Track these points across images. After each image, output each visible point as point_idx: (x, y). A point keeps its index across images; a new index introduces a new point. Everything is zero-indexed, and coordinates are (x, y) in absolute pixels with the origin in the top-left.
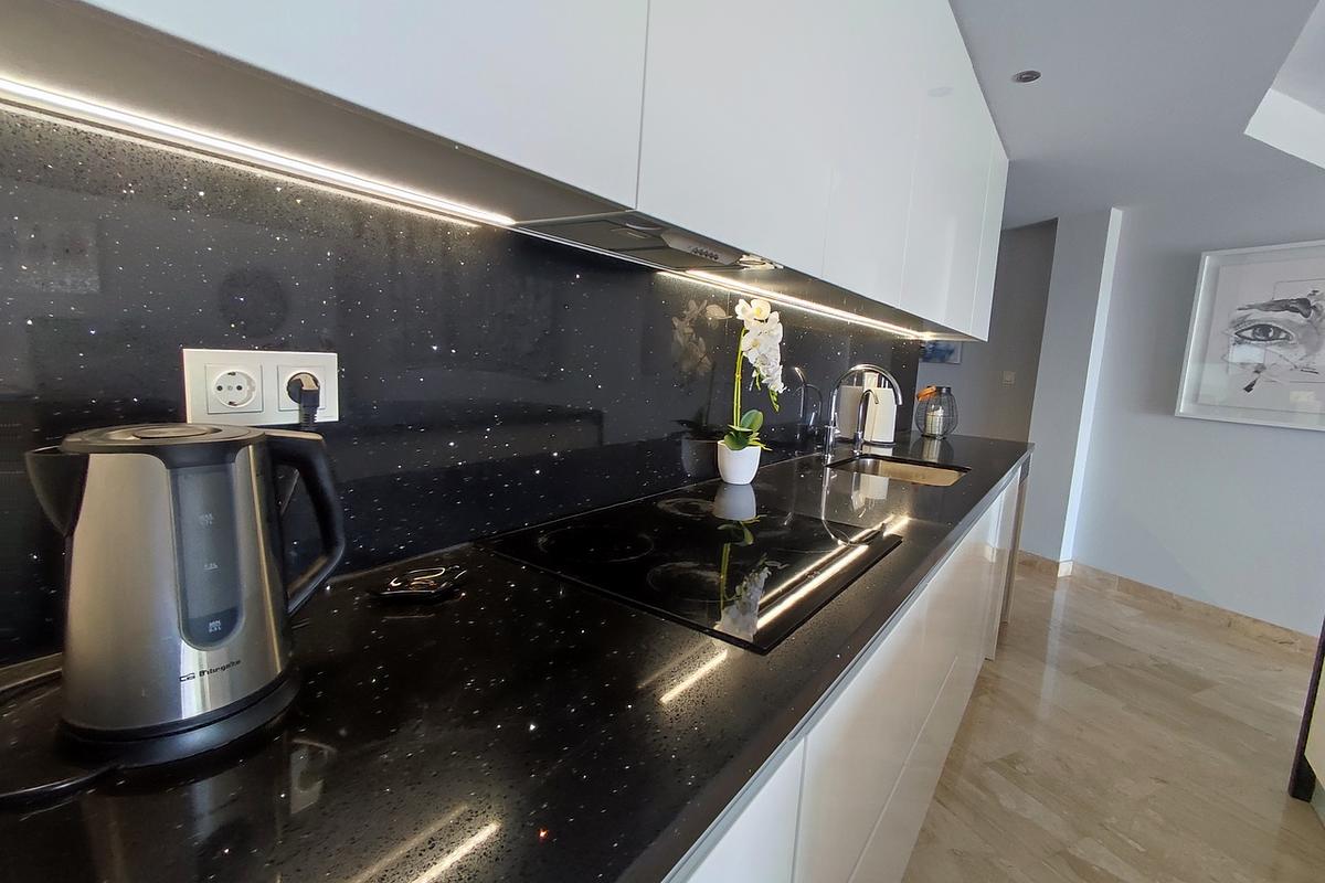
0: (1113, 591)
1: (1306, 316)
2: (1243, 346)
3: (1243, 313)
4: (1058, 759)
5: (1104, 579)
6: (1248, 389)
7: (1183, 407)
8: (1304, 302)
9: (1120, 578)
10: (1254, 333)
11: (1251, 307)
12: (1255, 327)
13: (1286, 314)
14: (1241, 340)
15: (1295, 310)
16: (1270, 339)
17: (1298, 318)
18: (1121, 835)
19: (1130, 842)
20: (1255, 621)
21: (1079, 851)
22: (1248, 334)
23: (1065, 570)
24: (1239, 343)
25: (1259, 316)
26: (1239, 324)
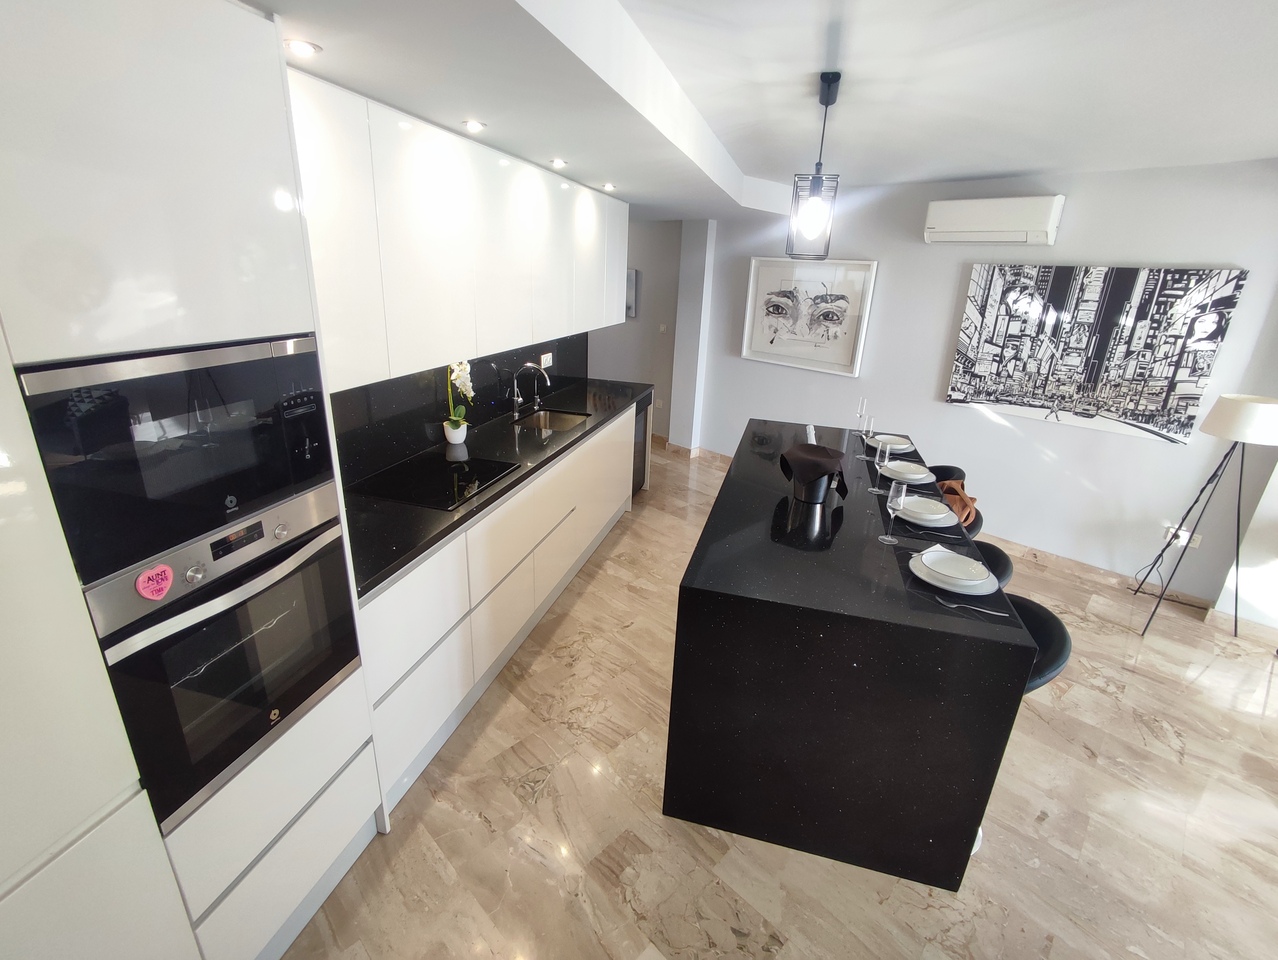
1: (793, 301)
2: (770, 317)
3: (770, 296)
5: (714, 456)
6: (772, 342)
8: (790, 293)
10: (773, 309)
11: (772, 293)
12: (773, 306)
13: (784, 300)
15: (789, 298)
16: (780, 314)
17: (790, 302)
22: (771, 309)
23: (694, 454)
24: (768, 314)
25: (776, 299)
26: (768, 302)
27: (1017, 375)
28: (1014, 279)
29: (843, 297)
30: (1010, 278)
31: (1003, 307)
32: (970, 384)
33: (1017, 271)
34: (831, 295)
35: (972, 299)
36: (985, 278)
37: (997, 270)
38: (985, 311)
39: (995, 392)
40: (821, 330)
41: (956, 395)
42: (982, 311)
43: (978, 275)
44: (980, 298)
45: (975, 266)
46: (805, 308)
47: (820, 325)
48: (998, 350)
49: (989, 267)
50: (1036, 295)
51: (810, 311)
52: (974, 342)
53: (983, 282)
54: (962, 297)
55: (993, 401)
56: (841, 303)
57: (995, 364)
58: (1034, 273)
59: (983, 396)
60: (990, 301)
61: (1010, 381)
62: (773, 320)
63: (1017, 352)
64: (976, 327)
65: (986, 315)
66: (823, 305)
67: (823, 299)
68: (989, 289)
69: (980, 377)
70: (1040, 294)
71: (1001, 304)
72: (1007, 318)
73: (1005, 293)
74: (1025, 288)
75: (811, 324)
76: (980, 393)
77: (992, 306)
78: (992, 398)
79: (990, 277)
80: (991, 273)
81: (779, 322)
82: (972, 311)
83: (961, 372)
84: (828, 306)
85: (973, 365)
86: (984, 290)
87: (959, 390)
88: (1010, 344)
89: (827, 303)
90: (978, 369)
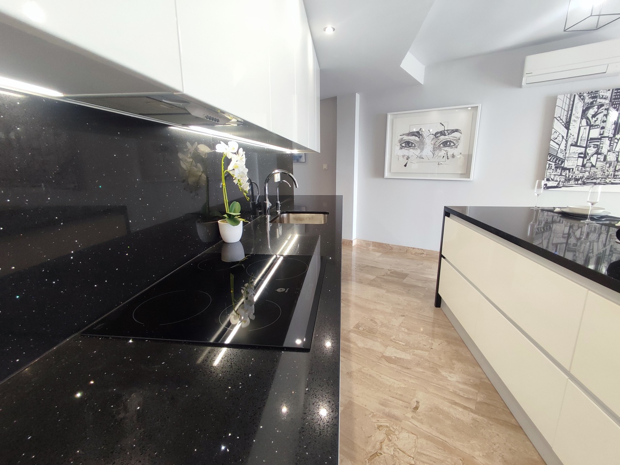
0: (371, 248)
1: (419, 138)
2: (403, 150)
3: (402, 137)
4: (372, 320)
5: (368, 243)
6: (405, 166)
7: (387, 175)
8: (418, 132)
9: (373, 242)
10: (405, 145)
11: (404, 135)
12: (405, 142)
13: (413, 138)
14: (402, 147)
15: (416, 136)
16: (410, 147)
17: (417, 139)
18: (397, 342)
19: (400, 343)
20: (414, 248)
21: (387, 354)
22: (404, 145)
23: (354, 243)
24: (401, 148)
25: (406, 138)
26: (401, 141)
27: (599, 164)
28: (592, 100)
29: (457, 131)
30: (588, 100)
31: (584, 121)
32: (561, 175)
33: (594, 95)
34: (447, 130)
35: (559, 119)
36: (568, 103)
37: (577, 97)
38: (569, 125)
39: (581, 178)
40: (442, 153)
41: (550, 184)
42: (567, 126)
43: (562, 103)
44: (565, 117)
45: (559, 97)
46: (429, 142)
47: (441, 150)
48: (583, 150)
49: (571, 95)
50: (611, 109)
51: (433, 142)
52: (563, 147)
53: (567, 106)
54: (550, 118)
55: (580, 184)
56: (456, 134)
57: (581, 160)
58: (609, 94)
59: (572, 182)
60: (573, 118)
61: (593, 169)
62: (405, 152)
63: (598, 149)
64: (563, 137)
65: (570, 127)
66: (442, 137)
67: (442, 133)
68: (572, 110)
69: (569, 169)
70: (615, 108)
71: (582, 119)
72: (588, 127)
73: (584, 112)
74: (602, 105)
75: (434, 151)
76: (569, 180)
77: (575, 121)
78: (580, 182)
79: (572, 103)
80: (572, 99)
81: (411, 152)
82: (558, 127)
83: (553, 168)
84: (446, 137)
85: (563, 162)
86: (568, 112)
87: (552, 180)
88: (592, 145)
89: (445, 135)
90: (566, 165)
